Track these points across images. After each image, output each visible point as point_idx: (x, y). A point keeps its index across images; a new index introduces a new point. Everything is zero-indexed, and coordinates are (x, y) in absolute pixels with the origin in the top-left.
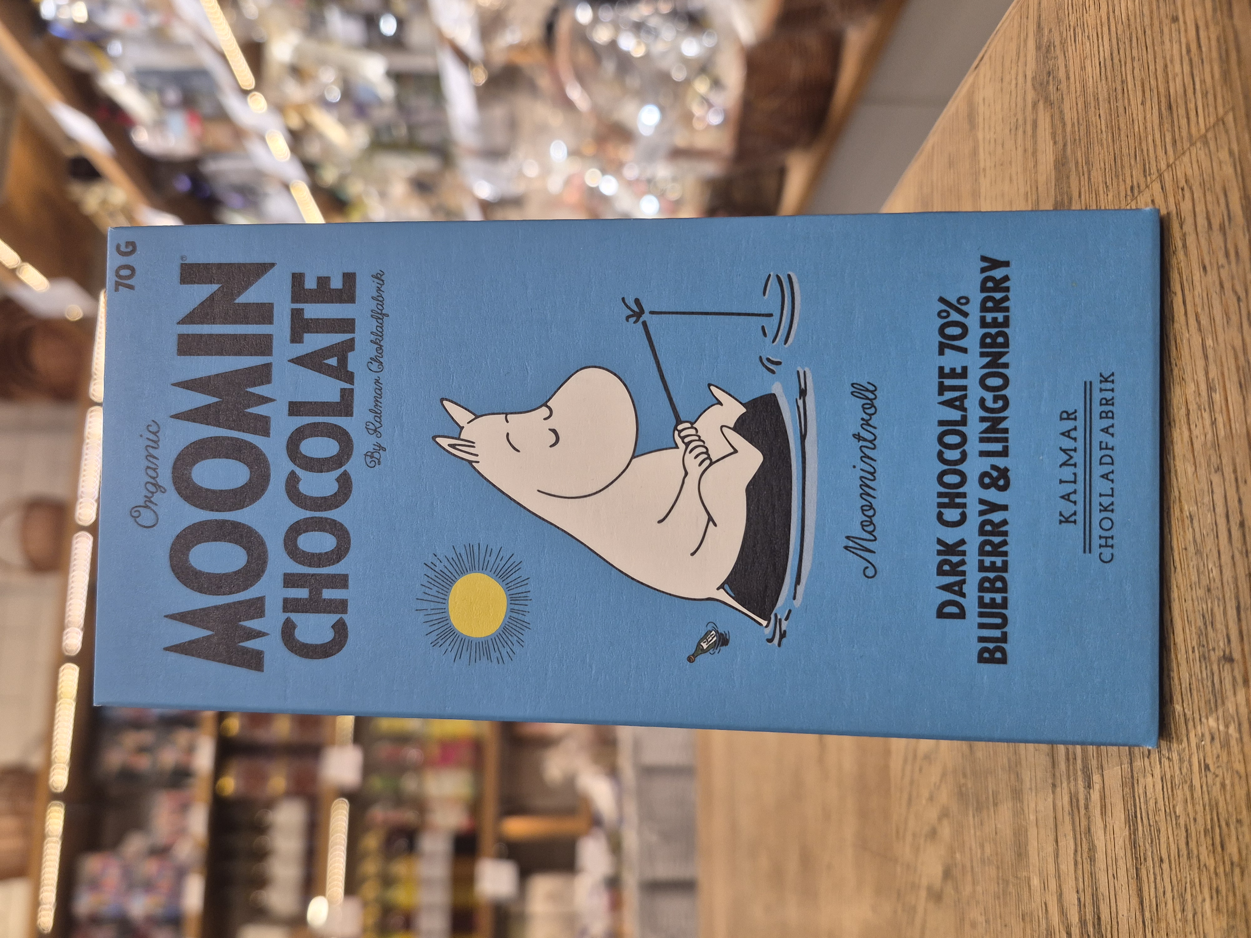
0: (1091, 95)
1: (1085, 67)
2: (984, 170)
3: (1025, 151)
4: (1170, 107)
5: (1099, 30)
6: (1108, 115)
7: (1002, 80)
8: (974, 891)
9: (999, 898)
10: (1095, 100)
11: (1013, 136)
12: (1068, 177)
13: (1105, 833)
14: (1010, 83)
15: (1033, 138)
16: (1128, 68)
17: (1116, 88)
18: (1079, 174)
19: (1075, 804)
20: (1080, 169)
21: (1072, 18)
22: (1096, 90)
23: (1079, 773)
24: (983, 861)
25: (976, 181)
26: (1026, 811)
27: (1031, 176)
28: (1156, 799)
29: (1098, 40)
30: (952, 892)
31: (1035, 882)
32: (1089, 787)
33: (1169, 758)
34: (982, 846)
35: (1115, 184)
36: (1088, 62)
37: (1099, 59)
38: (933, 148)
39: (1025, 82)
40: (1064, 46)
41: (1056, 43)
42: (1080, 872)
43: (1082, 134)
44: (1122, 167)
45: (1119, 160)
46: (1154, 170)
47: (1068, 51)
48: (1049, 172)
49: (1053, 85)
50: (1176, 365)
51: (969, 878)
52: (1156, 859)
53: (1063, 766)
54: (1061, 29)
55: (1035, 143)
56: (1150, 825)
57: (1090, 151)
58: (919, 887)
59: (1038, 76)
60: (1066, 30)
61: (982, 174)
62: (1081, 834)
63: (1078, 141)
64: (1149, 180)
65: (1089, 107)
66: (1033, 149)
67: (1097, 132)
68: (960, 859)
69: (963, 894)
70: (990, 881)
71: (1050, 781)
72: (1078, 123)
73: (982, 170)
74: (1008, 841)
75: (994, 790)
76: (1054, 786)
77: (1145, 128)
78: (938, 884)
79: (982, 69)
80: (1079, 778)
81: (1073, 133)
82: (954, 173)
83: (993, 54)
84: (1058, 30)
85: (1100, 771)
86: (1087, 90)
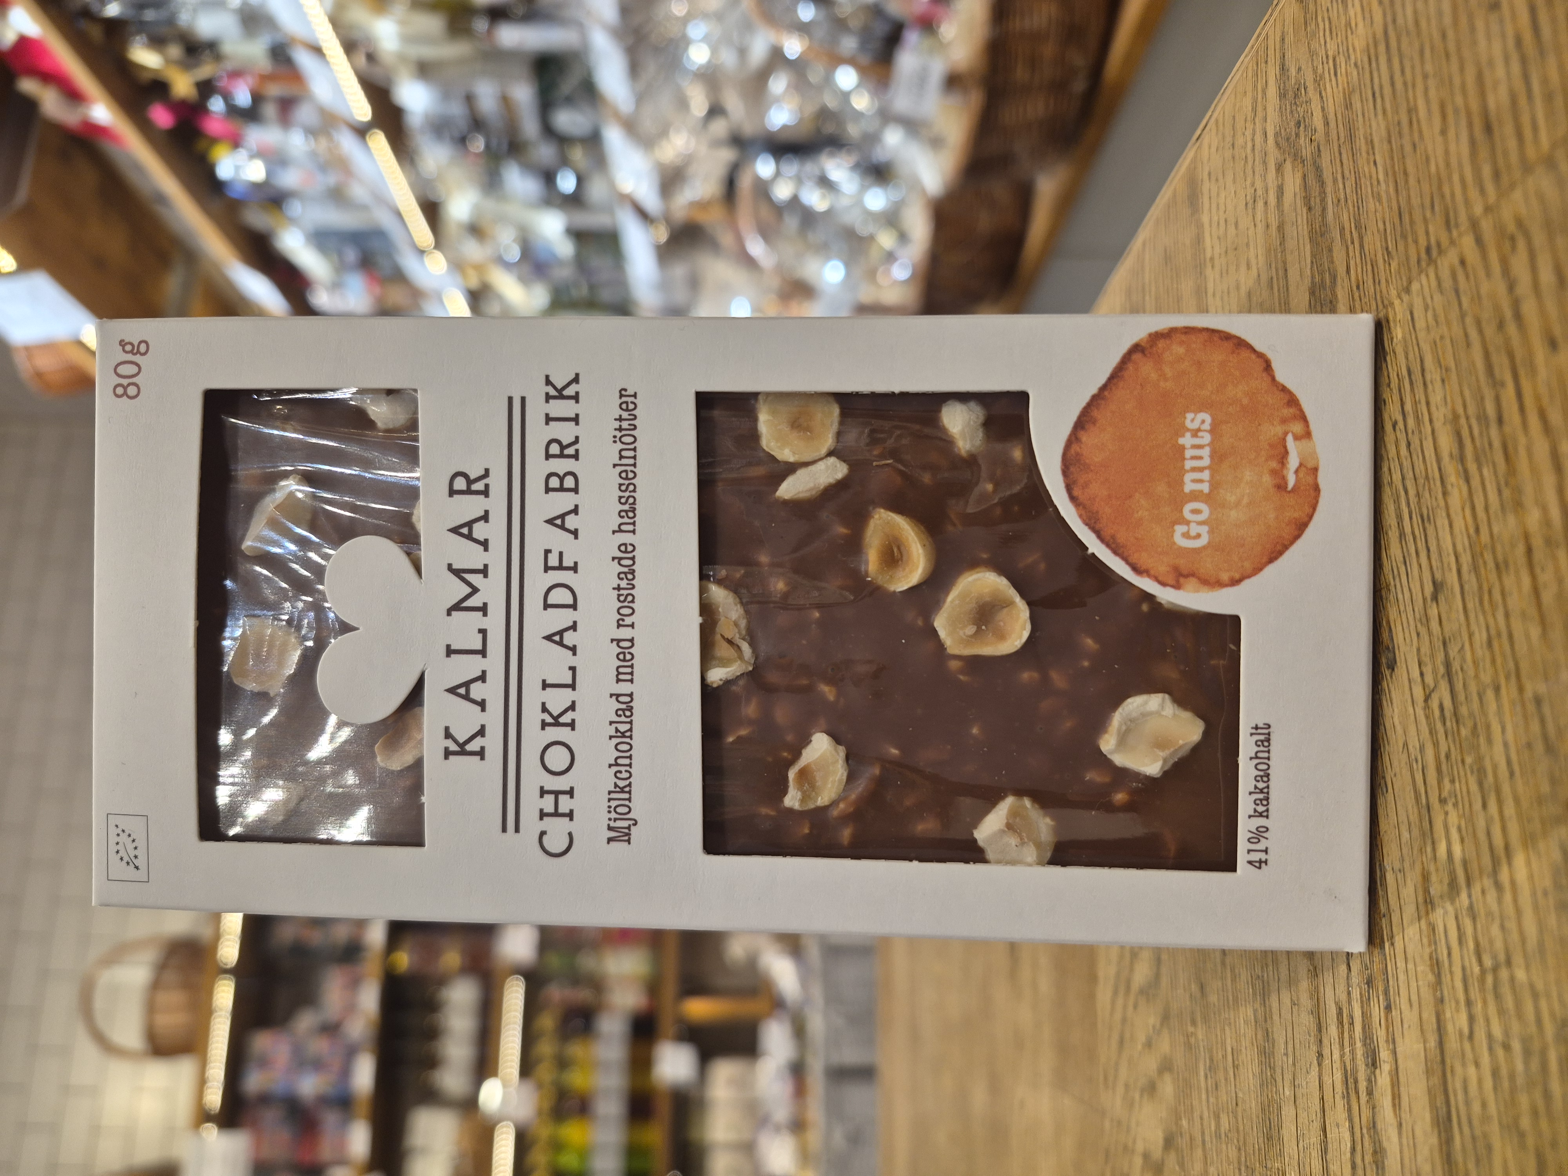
0: (1362, 138)
1: (1351, 104)
2: (1212, 259)
3: (1268, 227)
4: (1488, 130)
5: (1372, 51)
7: (1233, 145)
8: (1206, 1171)
10: (1367, 143)
11: (1250, 211)
12: (1330, 250)
13: (1400, 1134)
14: (1244, 148)
15: (1278, 210)
16: (1418, 90)
17: (1399, 123)
18: (1346, 242)
19: (1351, 1085)
20: (1348, 236)
21: (1332, 48)
23: (1359, 1044)
24: (1218, 1135)
25: (1201, 273)
27: (1276, 256)
28: (1483, 1100)
29: (1370, 65)
30: (1177, 1168)
32: (1374, 1065)
33: (1504, 1044)
34: (1217, 1117)
35: (1401, 247)
36: (1356, 99)
37: (1372, 88)
38: (1144, 244)
39: (1266, 140)
40: (1319, 85)
41: (1307, 84)
43: (1348, 191)
44: (1412, 222)
45: (1407, 216)
46: (1463, 218)
47: (1325, 89)
49: (1305, 136)
51: (1199, 1152)
53: (1333, 1030)
54: (1315, 63)
56: (1473, 1135)
57: (1361, 211)
58: (1133, 1151)
59: (1283, 131)
60: (1323, 63)
61: (1209, 265)
62: (1361, 1128)
63: (1343, 200)
64: (1455, 233)
65: (1359, 154)
66: (1279, 222)
67: (1371, 184)
68: (1187, 1127)
69: (1192, 1172)
70: (1229, 1165)
71: (1314, 1048)
72: (1343, 178)
73: (1208, 260)
74: (1254, 1116)
75: (1235, 1048)
76: (1320, 1055)
77: (1448, 165)
78: (1157, 1153)
79: (1206, 139)
80: (1358, 1051)
81: (1335, 192)
82: (1171, 269)
83: (1221, 116)
84: (1311, 66)
85: (1391, 1046)
86: (1355, 133)
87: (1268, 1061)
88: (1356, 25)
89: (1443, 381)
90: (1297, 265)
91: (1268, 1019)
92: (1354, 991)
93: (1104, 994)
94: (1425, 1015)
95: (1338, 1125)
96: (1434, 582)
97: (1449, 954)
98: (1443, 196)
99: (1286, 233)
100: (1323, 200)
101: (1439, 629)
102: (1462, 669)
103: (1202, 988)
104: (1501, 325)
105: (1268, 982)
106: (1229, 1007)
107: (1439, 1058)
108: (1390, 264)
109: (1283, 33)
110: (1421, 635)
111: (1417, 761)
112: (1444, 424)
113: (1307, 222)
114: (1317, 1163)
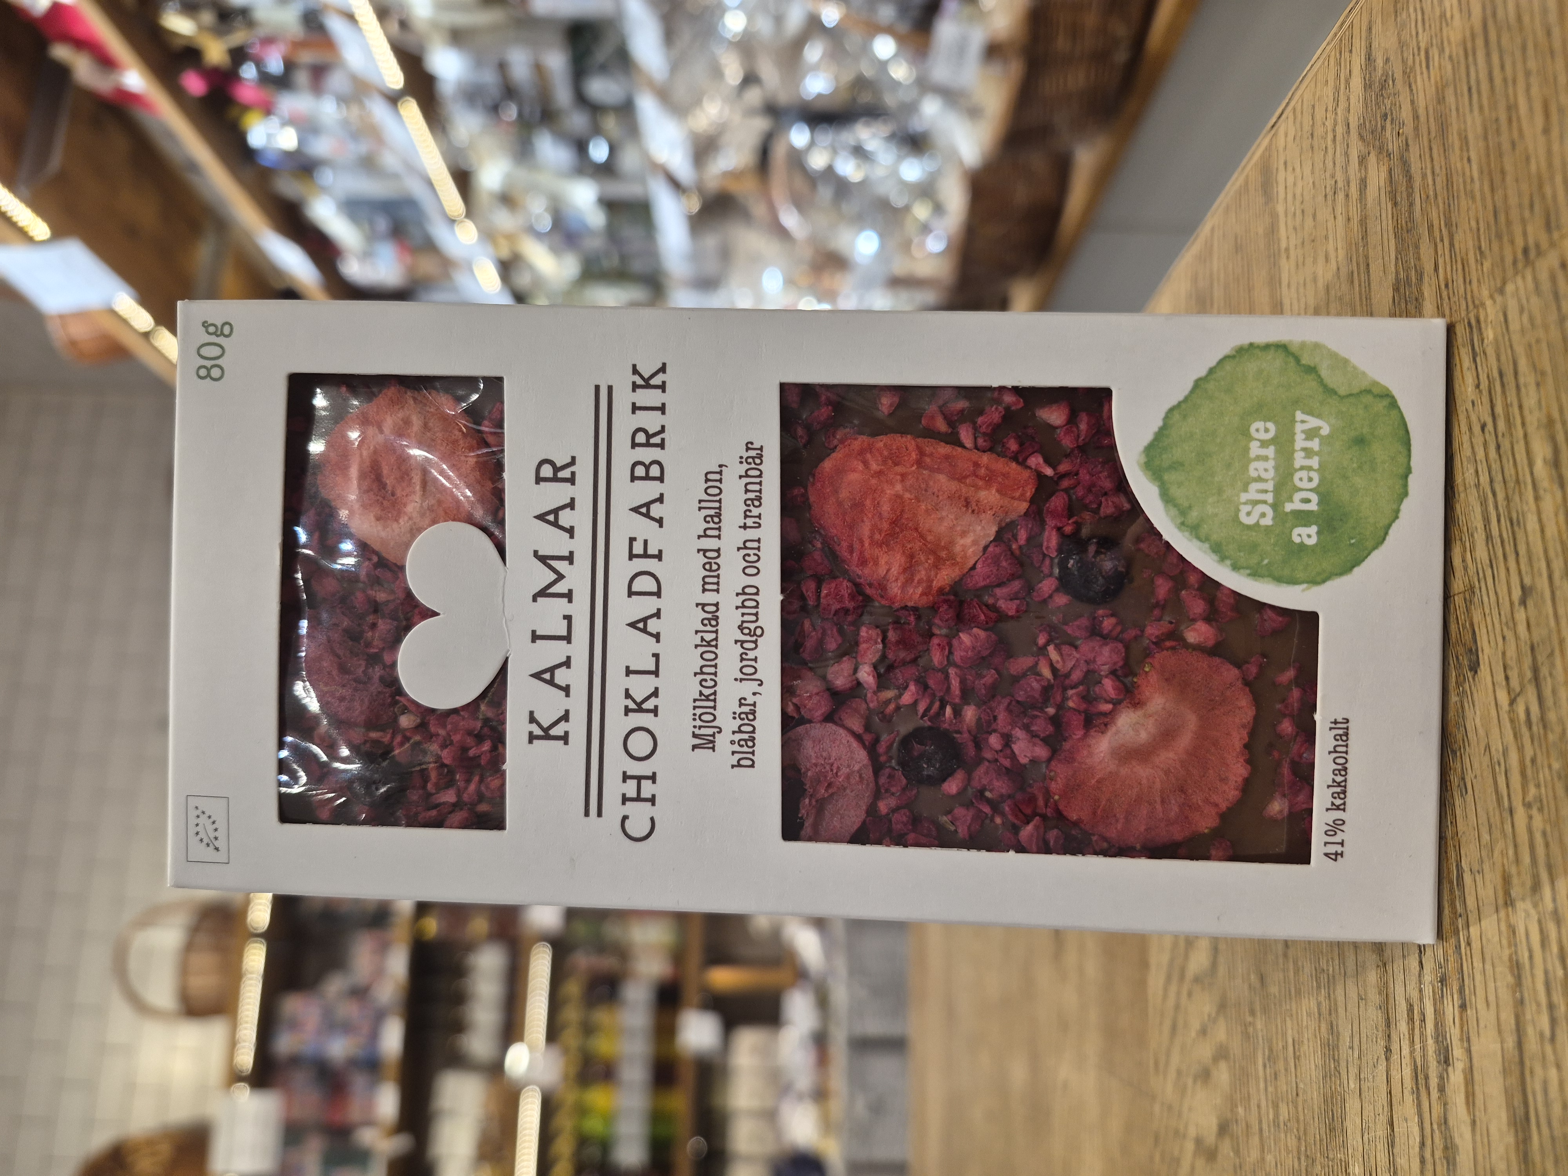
0: (1455, 134)
1: (1444, 98)
2: (1287, 250)
3: (1349, 220)
5: (1468, 46)
6: (1483, 157)
7: (1312, 135)
8: (1263, 1159)
10: (1460, 139)
11: (1330, 202)
12: (1417, 247)
13: (1473, 1131)
14: (1324, 138)
15: (1361, 203)
16: (1519, 88)
17: (1497, 120)
18: (1435, 240)
19: (1421, 1081)
21: (1424, 40)
22: (1463, 127)
23: (1430, 1041)
24: (1276, 1124)
25: (1274, 265)
27: (1357, 250)
29: (1466, 60)
30: (1232, 1154)
31: (1356, 1169)
32: (1447, 1063)
34: (1276, 1107)
35: (1495, 246)
36: (1450, 92)
37: (1468, 82)
38: (1213, 230)
39: (1348, 132)
40: (1409, 77)
41: (1396, 76)
43: (1439, 187)
44: (1509, 223)
45: (1503, 215)
47: (1416, 82)
48: (1386, 242)
49: (1392, 129)
51: (1255, 1140)
53: (1403, 1027)
54: (1405, 55)
55: (1364, 207)
57: (1452, 208)
58: (1185, 1136)
59: (1367, 123)
60: (1414, 55)
61: (1284, 255)
62: (1431, 1124)
63: (1432, 197)
64: (1556, 235)
65: (1451, 151)
66: (1361, 215)
67: (1465, 182)
68: (1243, 1114)
69: (1247, 1159)
70: (1288, 1154)
71: (1382, 1043)
72: (1433, 173)
73: (1283, 250)
74: (1316, 1107)
75: (1296, 1039)
76: (1388, 1050)
77: (1550, 165)
78: (1211, 1138)
79: (1282, 127)
80: (1429, 1048)
81: (1424, 188)
82: (1242, 258)
83: (1300, 103)
84: (1400, 57)
85: (1465, 1044)
86: (1447, 127)
87: (1331, 1052)
88: (1452, 17)
89: (1538, 385)
90: (1380, 261)
91: (1333, 1012)
92: (1426, 989)
93: (1156, 981)
94: (1503, 1016)
95: (1406, 1120)
96: (1523, 587)
97: (1531, 957)
98: (1543, 197)
99: (1368, 227)
100: (1410, 195)
101: (1527, 633)
102: (1551, 674)
103: (1262, 979)
105: (1334, 976)
106: (1290, 999)
107: (1517, 1059)
108: (1482, 264)
109: (1370, 22)
110: (1507, 638)
111: (1499, 764)
112: (1538, 428)
113: (1393, 217)
114: (1383, 1156)
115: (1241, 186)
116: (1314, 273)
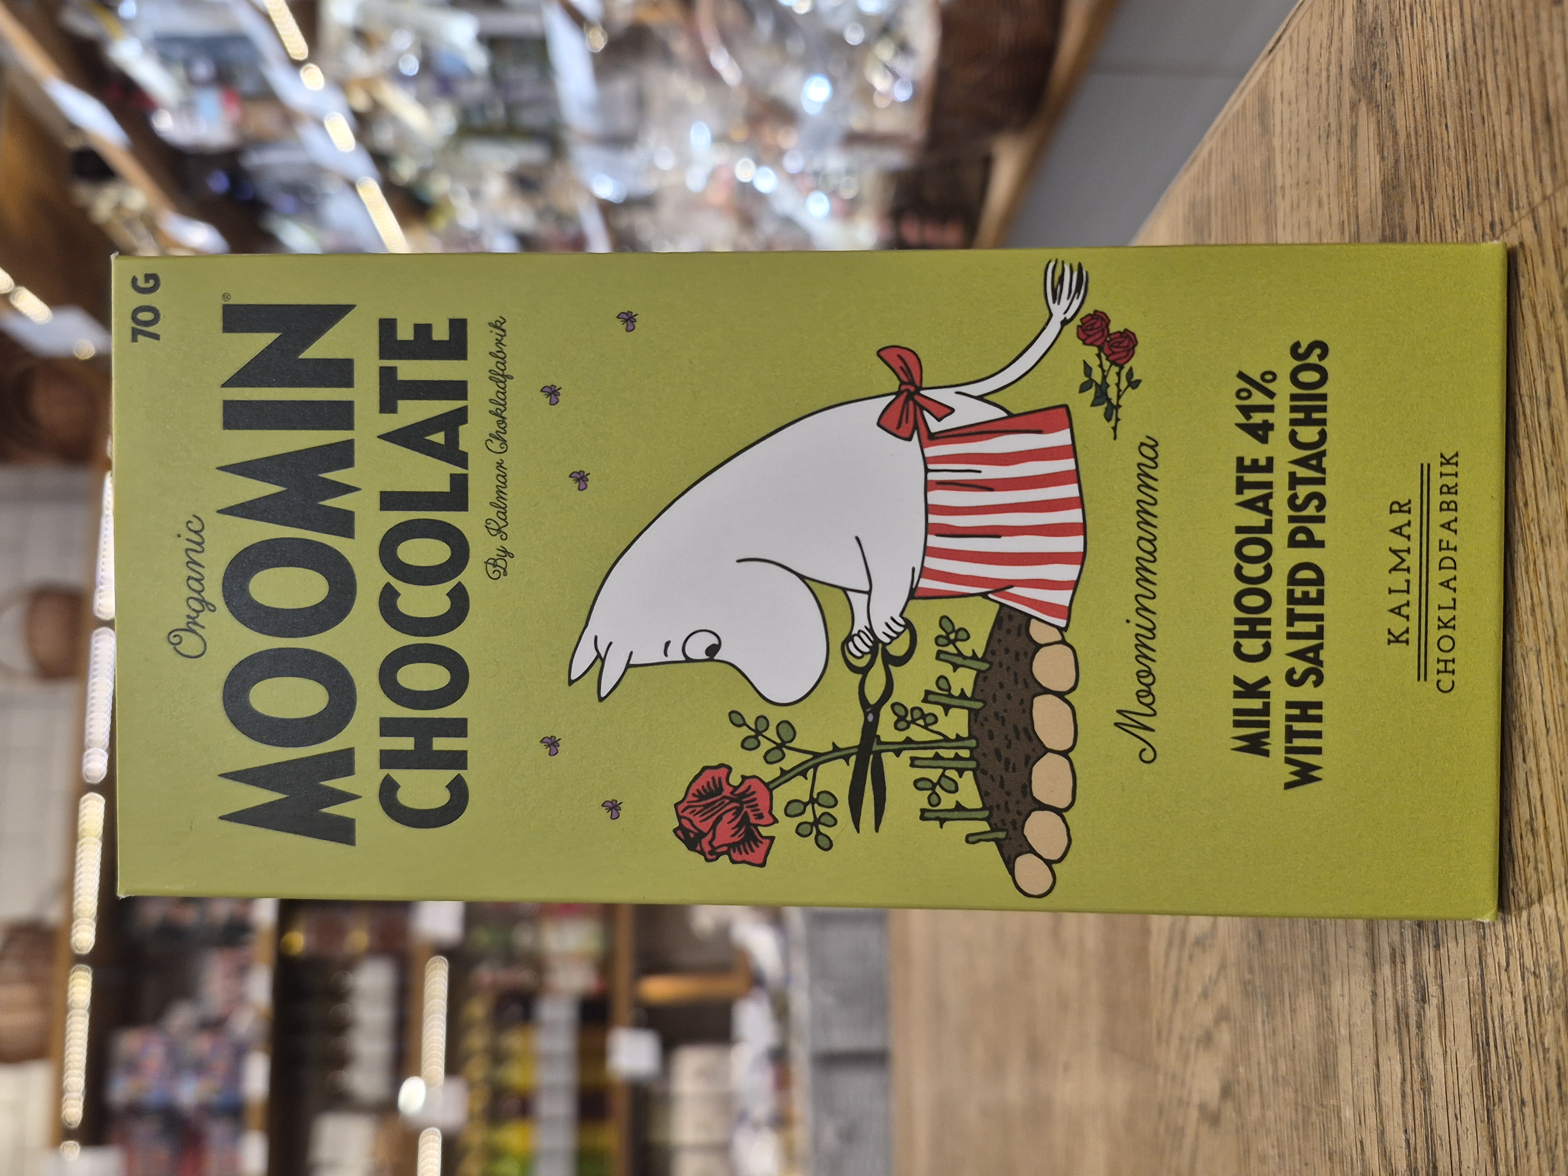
0: (1435, 98)
1: (1426, 59)
2: (1283, 188)
3: (1340, 166)
4: (1548, 120)
5: (1447, 10)
6: (1458, 125)
7: (1307, 69)
8: (1264, 1116)
9: (1297, 1128)
10: (1439, 104)
11: (1323, 145)
12: (1401, 206)
13: (1445, 1061)
14: (1319, 75)
15: (1352, 151)
16: (1488, 64)
17: (1470, 91)
18: (1417, 201)
19: (1403, 1021)
20: (1419, 195)
22: (1441, 91)
23: (1410, 982)
24: (1275, 1080)
25: (1271, 202)
26: (1335, 1020)
27: (1348, 201)
28: (1516, 1024)
29: (1445, 24)
30: (1234, 1115)
31: (1348, 1113)
32: (1424, 1000)
33: (1534, 973)
34: (1275, 1062)
35: (1468, 217)
36: (1430, 54)
37: (1447, 49)
38: (1210, 153)
39: (1341, 74)
40: (1396, 30)
41: (1384, 25)
42: (1409, 1107)
43: (1421, 149)
44: (1479, 196)
45: (1474, 188)
46: (1524, 202)
47: (1401, 36)
48: (1373, 196)
49: (1381, 80)
50: (1553, 464)
51: (1256, 1098)
52: (1515, 1100)
53: (1386, 969)
54: (1392, 6)
55: (1355, 157)
56: (1507, 1057)
57: (1432, 172)
58: (1188, 1104)
59: (1358, 68)
60: (1400, 8)
61: (1279, 193)
62: (1411, 1059)
63: (1415, 157)
65: (1431, 114)
66: (1352, 165)
67: (1442, 146)
68: (1244, 1074)
69: (1249, 1118)
70: (1286, 1106)
71: (1369, 988)
72: (1416, 133)
73: (1279, 188)
74: (1311, 1058)
75: (1292, 993)
76: (1374, 994)
77: (1512, 147)
78: (1214, 1103)
79: (1278, 53)
80: (1409, 987)
81: (1408, 147)
82: (1240, 190)
83: (1296, 34)
84: (1388, 8)
85: (1439, 981)
86: (1428, 90)
87: (1324, 1003)
90: (1369, 214)
91: (1325, 963)
92: (1406, 932)
93: (1158, 947)
95: (1390, 1059)
98: (1507, 175)
99: (1358, 177)
103: (1260, 935)
104: (1552, 314)
105: (1325, 927)
106: (1286, 953)
108: (1457, 231)
113: (1380, 171)
114: (1370, 1095)
115: (1238, 111)
116: (1308, 217)
